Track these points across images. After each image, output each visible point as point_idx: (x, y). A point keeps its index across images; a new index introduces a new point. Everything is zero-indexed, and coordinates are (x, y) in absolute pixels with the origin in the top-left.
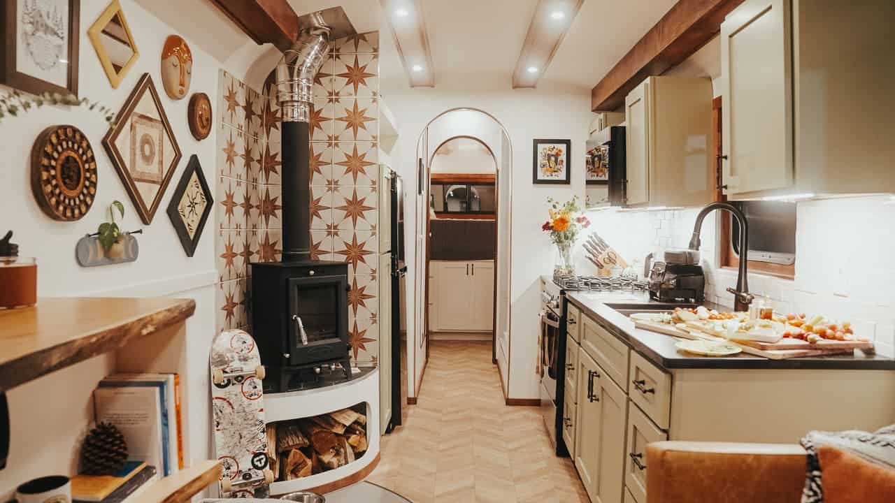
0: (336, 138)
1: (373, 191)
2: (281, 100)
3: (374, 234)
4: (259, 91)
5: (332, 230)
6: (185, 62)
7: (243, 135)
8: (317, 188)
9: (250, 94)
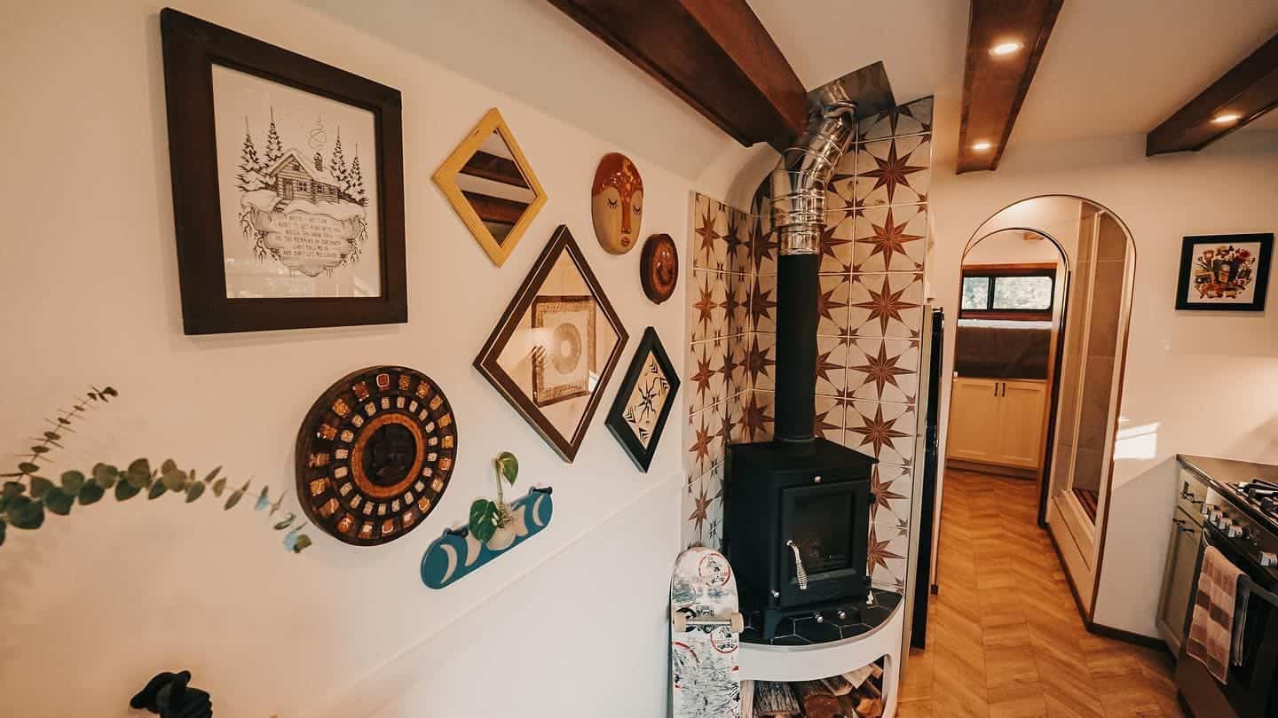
0: (856, 269)
1: (912, 346)
2: (778, 224)
3: (910, 409)
4: (747, 209)
5: (845, 398)
6: (630, 194)
7: (724, 276)
8: (826, 339)
9: (735, 217)
